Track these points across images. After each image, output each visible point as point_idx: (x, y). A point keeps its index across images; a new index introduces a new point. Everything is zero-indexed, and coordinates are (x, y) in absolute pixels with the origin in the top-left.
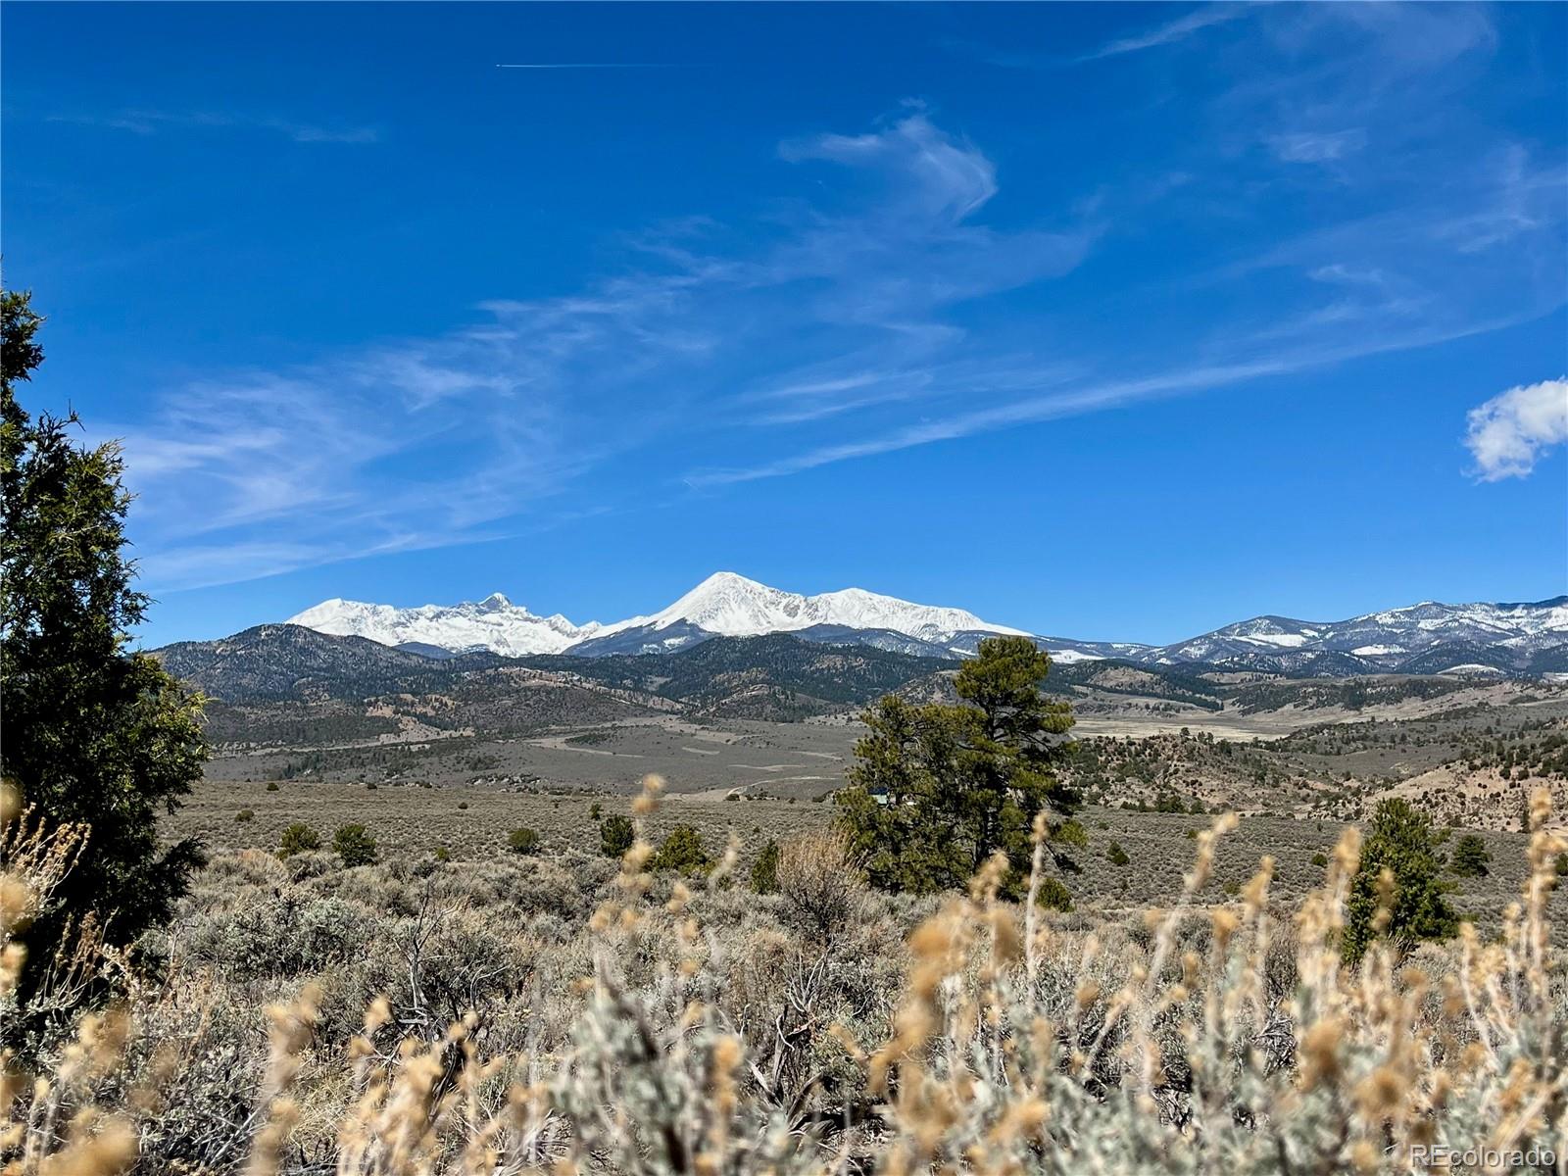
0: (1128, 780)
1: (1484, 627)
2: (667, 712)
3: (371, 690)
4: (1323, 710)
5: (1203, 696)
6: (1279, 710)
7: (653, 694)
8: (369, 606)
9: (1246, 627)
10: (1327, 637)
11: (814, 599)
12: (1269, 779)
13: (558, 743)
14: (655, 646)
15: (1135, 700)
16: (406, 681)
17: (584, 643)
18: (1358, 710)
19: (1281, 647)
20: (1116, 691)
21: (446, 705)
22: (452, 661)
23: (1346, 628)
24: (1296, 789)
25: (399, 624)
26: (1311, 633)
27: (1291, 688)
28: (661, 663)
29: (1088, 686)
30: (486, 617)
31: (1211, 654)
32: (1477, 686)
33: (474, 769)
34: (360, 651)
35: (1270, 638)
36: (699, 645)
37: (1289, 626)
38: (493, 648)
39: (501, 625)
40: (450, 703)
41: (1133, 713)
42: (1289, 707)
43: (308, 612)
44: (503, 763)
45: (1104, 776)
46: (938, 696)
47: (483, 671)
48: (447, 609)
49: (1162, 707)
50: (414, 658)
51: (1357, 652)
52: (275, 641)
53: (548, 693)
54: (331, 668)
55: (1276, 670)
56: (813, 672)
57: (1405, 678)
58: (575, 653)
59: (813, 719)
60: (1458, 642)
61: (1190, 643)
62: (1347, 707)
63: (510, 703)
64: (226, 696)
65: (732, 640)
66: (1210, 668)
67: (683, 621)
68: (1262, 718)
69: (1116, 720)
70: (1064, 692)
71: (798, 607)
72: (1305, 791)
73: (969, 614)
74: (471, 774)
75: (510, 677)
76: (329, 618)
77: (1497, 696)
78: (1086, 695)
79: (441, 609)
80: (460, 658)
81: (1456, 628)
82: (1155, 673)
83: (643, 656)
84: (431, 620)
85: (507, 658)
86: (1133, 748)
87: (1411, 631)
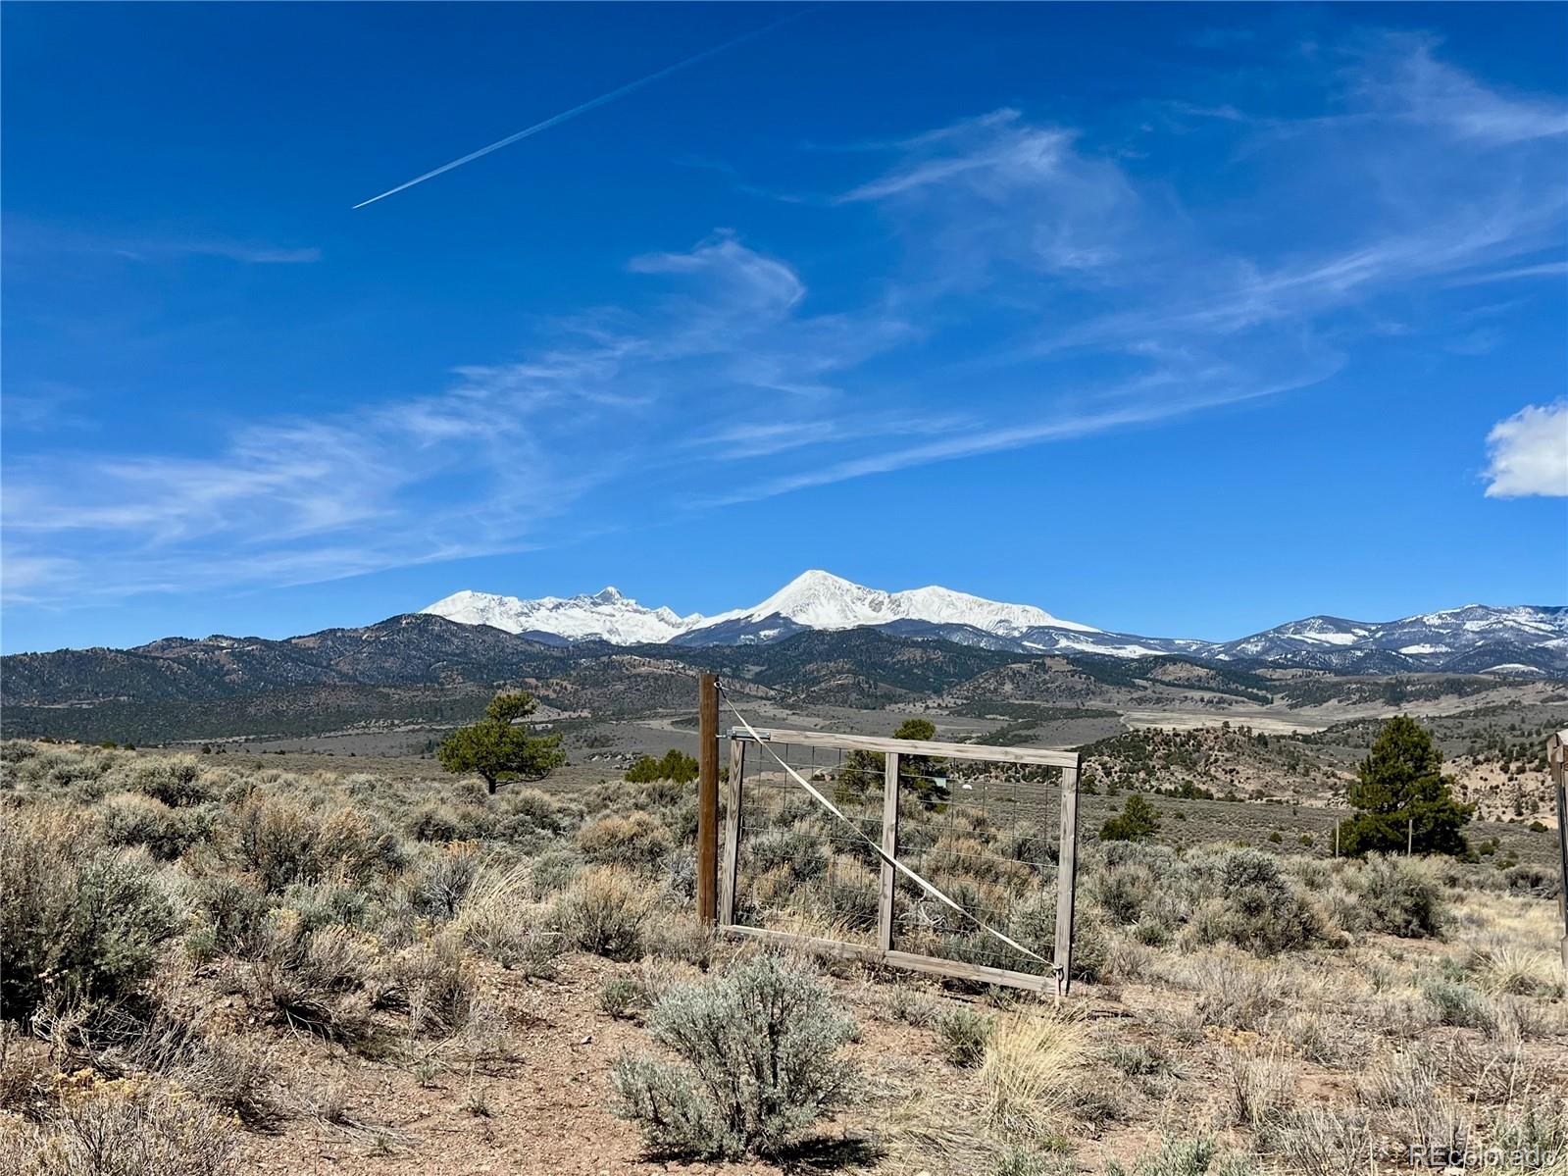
0: (1172, 768)
1: (1527, 629)
2: (762, 698)
3: (499, 675)
4: (1366, 705)
5: (1255, 691)
6: (1325, 705)
7: (749, 680)
8: (496, 597)
9: (1300, 627)
10: (1377, 636)
11: (898, 595)
12: (1300, 768)
13: (665, 724)
14: (751, 637)
15: (1190, 694)
16: (530, 666)
17: (687, 633)
18: (1398, 705)
19: (1333, 645)
20: (1174, 685)
21: (566, 688)
22: (570, 648)
23: (1394, 628)
24: (1325, 779)
25: (522, 613)
26: (1362, 633)
27: (1335, 685)
28: (754, 653)
29: (1147, 680)
30: (600, 609)
31: (1266, 651)
32: (1510, 685)
33: (591, 746)
34: (489, 639)
35: (1323, 637)
36: (793, 637)
37: (1342, 626)
38: (606, 637)
39: (614, 616)
40: (569, 687)
41: (1189, 705)
42: (1334, 702)
43: (441, 603)
44: (617, 742)
45: (1151, 764)
46: (1008, 687)
47: (597, 658)
48: (565, 601)
49: (1215, 700)
50: (537, 646)
51: (1404, 651)
52: (413, 628)
53: (656, 679)
54: (464, 654)
55: (1327, 667)
56: (895, 664)
57: (1443, 677)
58: (679, 642)
59: (894, 707)
60: (1502, 642)
61: (1247, 640)
62: (1387, 703)
63: (622, 688)
64: (371, 677)
65: (822, 633)
66: (1263, 664)
67: (777, 615)
68: (1308, 711)
69: (1172, 712)
70: (1125, 685)
71: (882, 603)
72: (1333, 780)
73: (1041, 611)
74: (586, 751)
75: (621, 663)
76: (461, 608)
77: (1529, 696)
78: (1146, 688)
79: (560, 600)
80: (577, 645)
81: (1500, 630)
82: (1211, 669)
83: (740, 647)
84: (551, 610)
85: (618, 646)
86: (1178, 739)
87: (1457, 631)
